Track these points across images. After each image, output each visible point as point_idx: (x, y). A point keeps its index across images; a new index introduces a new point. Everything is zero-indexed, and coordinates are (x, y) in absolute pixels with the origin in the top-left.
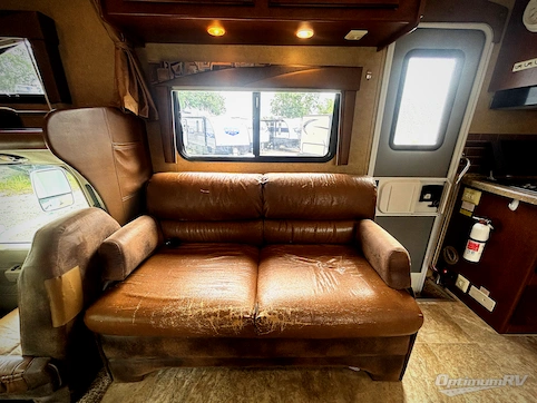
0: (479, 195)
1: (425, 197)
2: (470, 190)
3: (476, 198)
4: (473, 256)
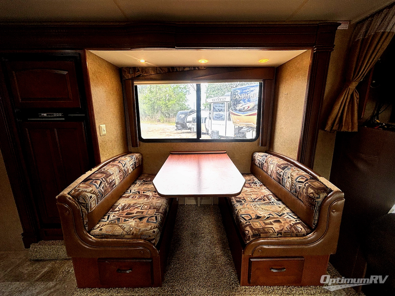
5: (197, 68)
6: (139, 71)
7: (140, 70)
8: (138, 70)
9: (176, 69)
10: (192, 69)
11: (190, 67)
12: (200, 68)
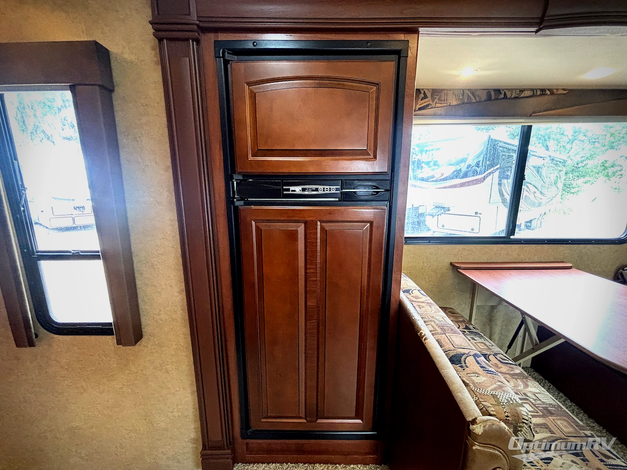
5: (548, 92)
6: (425, 97)
7: (429, 95)
8: (424, 93)
9: (505, 94)
10: (539, 93)
11: (533, 90)
12: (555, 91)
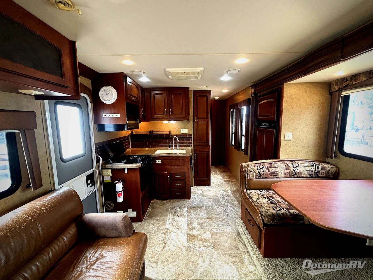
0: (110, 171)
1: (88, 183)
2: (106, 170)
3: (110, 172)
4: (121, 199)
6: (347, 80)
